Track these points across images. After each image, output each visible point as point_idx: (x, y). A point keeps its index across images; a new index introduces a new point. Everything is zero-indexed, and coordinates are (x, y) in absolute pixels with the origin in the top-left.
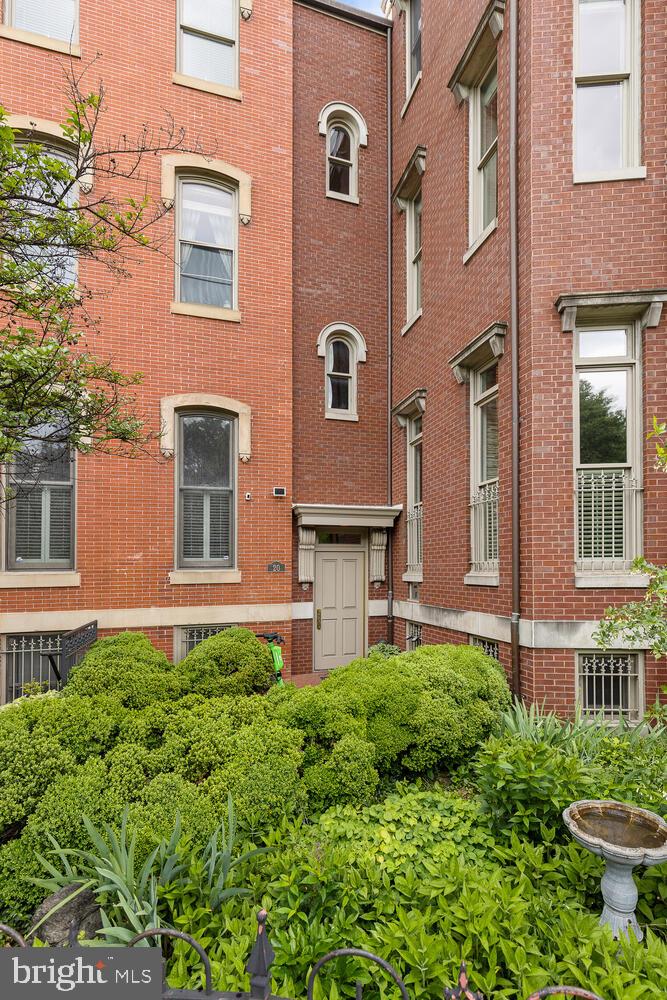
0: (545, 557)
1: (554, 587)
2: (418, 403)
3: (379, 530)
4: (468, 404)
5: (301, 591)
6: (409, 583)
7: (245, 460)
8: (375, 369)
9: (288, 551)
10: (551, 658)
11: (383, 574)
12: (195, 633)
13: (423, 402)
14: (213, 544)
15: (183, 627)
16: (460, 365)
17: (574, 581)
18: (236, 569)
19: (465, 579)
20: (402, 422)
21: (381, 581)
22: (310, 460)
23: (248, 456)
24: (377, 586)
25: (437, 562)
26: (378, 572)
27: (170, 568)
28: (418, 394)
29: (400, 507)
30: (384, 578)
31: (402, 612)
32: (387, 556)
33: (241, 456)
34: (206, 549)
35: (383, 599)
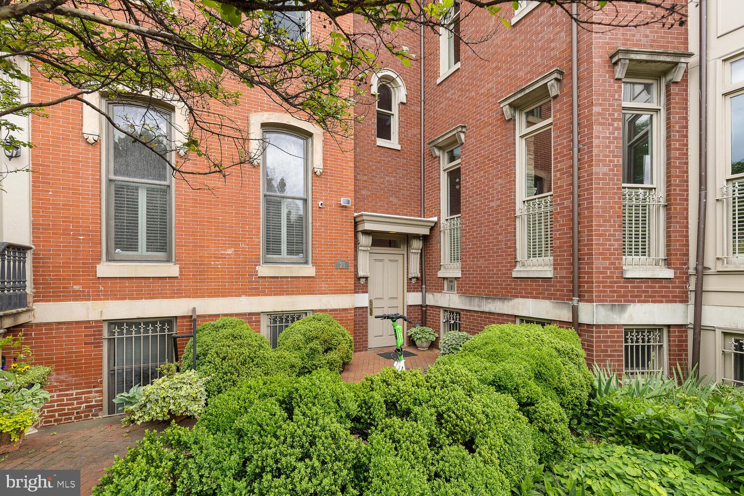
0: (602, 254)
1: (608, 277)
2: (459, 136)
3: (417, 237)
4: (514, 136)
5: (360, 284)
6: (444, 278)
7: (318, 173)
8: (412, 110)
9: (351, 251)
10: (606, 332)
11: (418, 272)
12: (278, 319)
13: (463, 136)
14: (289, 243)
15: (268, 314)
16: (510, 105)
17: (622, 273)
18: (310, 265)
19: (513, 273)
20: (437, 152)
21: (417, 278)
22: (365, 178)
23: (321, 171)
24: (414, 281)
25: (479, 261)
26: (415, 271)
27: (257, 263)
28: (460, 129)
29: (435, 219)
30: (419, 275)
31: (437, 301)
32: (421, 258)
33: (316, 170)
34: (284, 247)
35: (417, 291)
